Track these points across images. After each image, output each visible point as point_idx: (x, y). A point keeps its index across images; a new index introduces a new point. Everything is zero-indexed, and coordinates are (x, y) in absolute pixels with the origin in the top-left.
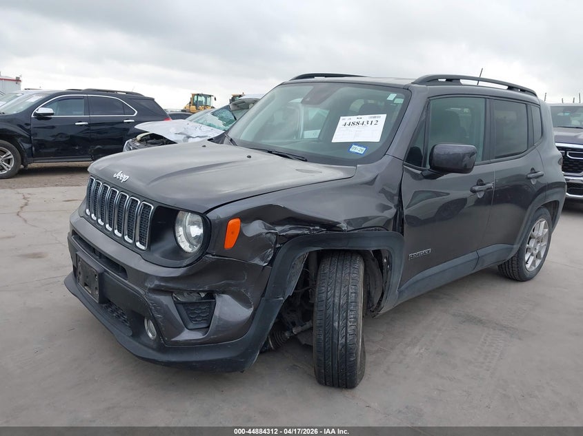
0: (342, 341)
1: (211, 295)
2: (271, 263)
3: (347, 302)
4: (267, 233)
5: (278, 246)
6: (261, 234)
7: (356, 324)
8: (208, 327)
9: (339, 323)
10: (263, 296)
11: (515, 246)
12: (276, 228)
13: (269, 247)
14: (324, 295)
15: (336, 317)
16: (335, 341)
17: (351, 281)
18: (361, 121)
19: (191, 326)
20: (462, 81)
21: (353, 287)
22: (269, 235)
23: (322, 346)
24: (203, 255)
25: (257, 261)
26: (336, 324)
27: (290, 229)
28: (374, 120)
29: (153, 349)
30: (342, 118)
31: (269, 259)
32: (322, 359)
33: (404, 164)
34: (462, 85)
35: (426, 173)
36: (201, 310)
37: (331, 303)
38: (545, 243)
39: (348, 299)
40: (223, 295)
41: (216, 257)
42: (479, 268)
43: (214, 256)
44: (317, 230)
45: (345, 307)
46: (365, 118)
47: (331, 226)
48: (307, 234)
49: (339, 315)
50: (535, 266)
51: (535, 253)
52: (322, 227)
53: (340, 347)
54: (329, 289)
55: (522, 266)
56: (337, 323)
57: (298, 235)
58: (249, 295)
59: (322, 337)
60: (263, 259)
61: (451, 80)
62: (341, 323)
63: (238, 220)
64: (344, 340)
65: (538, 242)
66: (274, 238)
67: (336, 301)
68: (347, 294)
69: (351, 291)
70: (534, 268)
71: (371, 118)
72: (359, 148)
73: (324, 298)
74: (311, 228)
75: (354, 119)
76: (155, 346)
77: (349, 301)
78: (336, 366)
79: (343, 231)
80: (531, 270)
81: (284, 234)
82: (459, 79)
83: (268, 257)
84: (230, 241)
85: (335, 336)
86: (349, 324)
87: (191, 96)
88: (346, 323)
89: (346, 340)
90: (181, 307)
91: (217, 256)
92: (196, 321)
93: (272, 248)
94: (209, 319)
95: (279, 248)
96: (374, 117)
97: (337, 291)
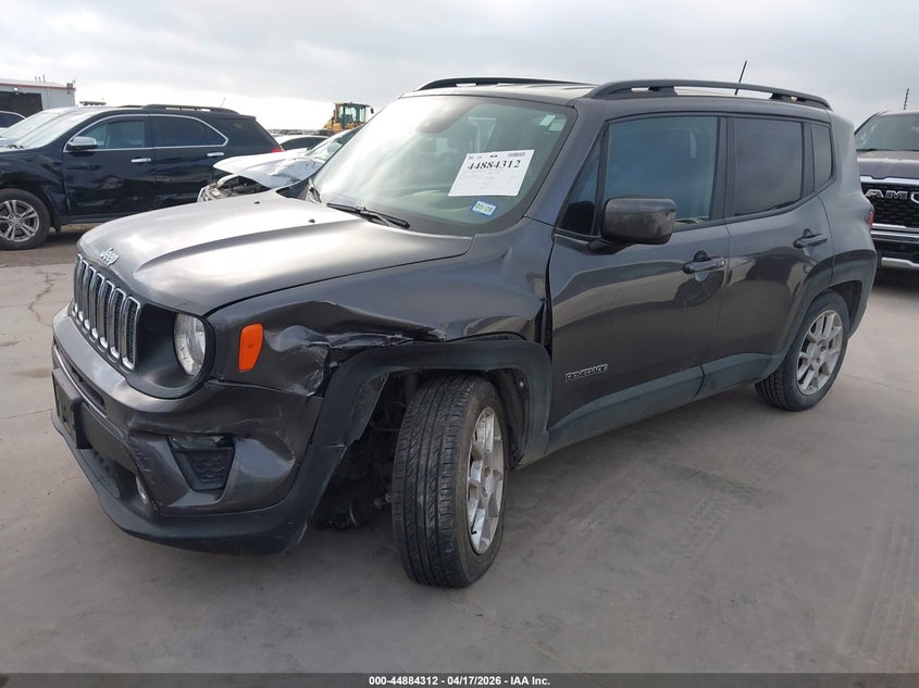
0: (430, 524)
1: (229, 441)
2: (322, 391)
3: (438, 463)
4: (310, 346)
5: (333, 364)
6: (300, 347)
7: (450, 498)
8: (224, 488)
9: (425, 497)
10: (310, 442)
11: (774, 357)
12: (329, 337)
13: (315, 366)
14: (404, 453)
15: (421, 488)
16: (421, 524)
17: (448, 429)
18: (496, 161)
19: (199, 486)
20: (679, 90)
21: (450, 439)
22: (314, 349)
23: (403, 531)
24: (205, 380)
25: (298, 389)
26: (421, 499)
27: (352, 339)
28: (515, 159)
29: (144, 518)
30: (468, 155)
31: (317, 386)
32: (405, 550)
33: (554, 231)
34: (677, 96)
35: (594, 244)
36: (211, 463)
37: (414, 466)
38: (837, 349)
39: (439, 459)
40: (248, 440)
41: (226, 384)
42: (706, 393)
43: (223, 381)
44: (397, 340)
45: (434, 471)
46: (503, 156)
47: (420, 334)
48: (380, 347)
49: (425, 484)
50: (816, 386)
51: (817, 366)
52: (407, 336)
53: (428, 534)
54: (413, 442)
55: (791, 388)
56: (422, 497)
57: (364, 348)
58: (286, 440)
59: (401, 519)
60: (306, 386)
61: (660, 88)
62: (427, 497)
63: (258, 327)
64: (433, 523)
65: (823, 348)
66: (323, 354)
67: (422, 462)
68: (439, 451)
69: (445, 445)
70: (815, 390)
71: (511, 155)
72: (486, 205)
73: (405, 458)
74: (390, 337)
75: (486, 157)
76: (148, 514)
77: (442, 462)
78: (426, 560)
79: (439, 341)
80: (808, 393)
81: (341, 347)
82: (673, 87)
83: (315, 382)
84: (247, 360)
85: (421, 518)
86: (440, 498)
87: (334, 108)
88: (436, 496)
89: (436, 525)
90: (183, 458)
91: (228, 381)
92: (206, 478)
93: (320, 368)
94: (225, 475)
95: (335, 368)
96: (516, 155)
97: (424, 447)
